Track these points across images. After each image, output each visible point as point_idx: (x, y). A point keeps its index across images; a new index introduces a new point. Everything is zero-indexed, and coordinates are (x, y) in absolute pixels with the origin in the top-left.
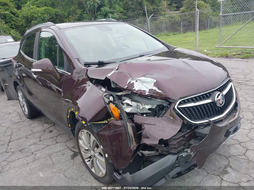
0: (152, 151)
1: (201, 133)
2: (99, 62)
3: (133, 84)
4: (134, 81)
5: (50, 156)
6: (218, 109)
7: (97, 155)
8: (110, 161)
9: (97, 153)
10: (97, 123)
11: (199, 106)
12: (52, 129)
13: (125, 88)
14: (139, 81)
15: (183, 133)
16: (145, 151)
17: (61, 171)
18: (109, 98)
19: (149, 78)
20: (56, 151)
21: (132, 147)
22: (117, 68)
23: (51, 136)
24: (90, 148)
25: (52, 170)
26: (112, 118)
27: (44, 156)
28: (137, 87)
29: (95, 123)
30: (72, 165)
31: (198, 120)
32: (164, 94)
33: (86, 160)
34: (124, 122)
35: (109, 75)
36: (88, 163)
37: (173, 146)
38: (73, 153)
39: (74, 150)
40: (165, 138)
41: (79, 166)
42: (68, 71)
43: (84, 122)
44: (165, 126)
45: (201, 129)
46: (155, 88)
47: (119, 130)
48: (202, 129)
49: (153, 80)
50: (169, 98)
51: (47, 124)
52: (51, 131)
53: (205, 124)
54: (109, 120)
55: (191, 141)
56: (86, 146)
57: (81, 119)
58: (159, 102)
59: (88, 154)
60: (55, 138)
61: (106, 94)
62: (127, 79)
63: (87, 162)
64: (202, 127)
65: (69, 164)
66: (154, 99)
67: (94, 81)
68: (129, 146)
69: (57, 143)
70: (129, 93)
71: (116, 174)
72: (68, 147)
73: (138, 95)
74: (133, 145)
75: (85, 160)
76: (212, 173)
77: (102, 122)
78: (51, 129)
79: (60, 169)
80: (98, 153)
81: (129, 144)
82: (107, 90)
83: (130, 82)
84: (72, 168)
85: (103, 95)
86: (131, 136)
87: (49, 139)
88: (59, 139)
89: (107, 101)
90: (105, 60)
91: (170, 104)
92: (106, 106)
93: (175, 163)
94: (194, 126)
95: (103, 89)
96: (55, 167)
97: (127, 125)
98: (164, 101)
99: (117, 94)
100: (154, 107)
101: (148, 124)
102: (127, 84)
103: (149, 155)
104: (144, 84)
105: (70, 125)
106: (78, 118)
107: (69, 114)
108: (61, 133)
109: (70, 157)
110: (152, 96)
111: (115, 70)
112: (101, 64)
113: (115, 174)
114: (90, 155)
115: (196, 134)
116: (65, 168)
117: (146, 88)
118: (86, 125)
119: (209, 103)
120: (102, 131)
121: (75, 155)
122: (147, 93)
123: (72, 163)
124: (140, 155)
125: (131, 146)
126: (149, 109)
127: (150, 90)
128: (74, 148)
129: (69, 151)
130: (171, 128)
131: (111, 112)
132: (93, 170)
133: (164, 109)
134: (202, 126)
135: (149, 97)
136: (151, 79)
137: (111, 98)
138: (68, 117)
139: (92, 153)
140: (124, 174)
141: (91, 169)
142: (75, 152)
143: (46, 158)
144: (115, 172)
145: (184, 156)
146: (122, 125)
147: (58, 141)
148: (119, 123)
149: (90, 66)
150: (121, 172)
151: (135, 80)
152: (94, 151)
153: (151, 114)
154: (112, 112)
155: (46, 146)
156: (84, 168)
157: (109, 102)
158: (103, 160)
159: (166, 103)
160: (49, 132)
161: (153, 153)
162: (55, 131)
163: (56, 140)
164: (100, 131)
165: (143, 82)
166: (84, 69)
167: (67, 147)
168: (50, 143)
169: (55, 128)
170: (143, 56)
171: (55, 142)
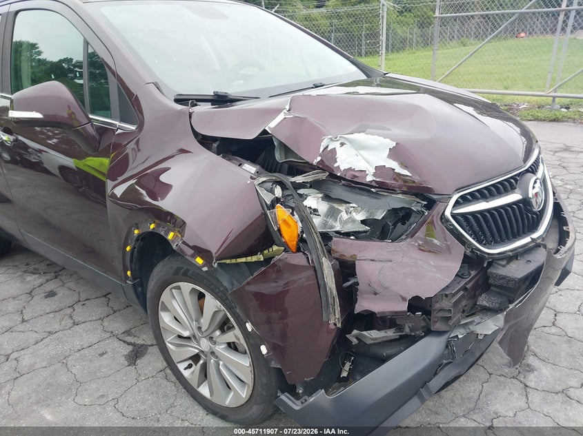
0: (387, 331)
1: (504, 278)
2: (216, 95)
3: (334, 150)
4: (336, 145)
5: (63, 360)
6: (532, 217)
7: (220, 349)
8: (274, 364)
9: (221, 344)
10: (233, 261)
11: (496, 209)
12: (53, 287)
13: (315, 162)
14: (348, 145)
15: (462, 278)
16: (368, 332)
17: (105, 400)
18: (272, 191)
19: (376, 137)
20: (79, 347)
21: (332, 322)
22: (288, 108)
23: (54, 307)
24: (198, 334)
25: (78, 400)
26: (275, 248)
27: (44, 364)
28: (345, 160)
29: (228, 261)
30: (135, 381)
31: (493, 246)
32: (417, 178)
33: (181, 367)
34: (314, 257)
35: (273, 124)
36: (186, 374)
37: (440, 314)
38: (131, 348)
39: (130, 339)
40: (424, 296)
41: (154, 383)
42: (122, 120)
43: (199, 261)
44: (420, 262)
45: (500, 267)
46: (393, 164)
47: (300, 279)
48: (504, 266)
49: (388, 140)
50: (430, 190)
51: (37, 276)
52: (51, 294)
53: (510, 253)
54: (266, 252)
55: (480, 298)
56: (185, 328)
57: (189, 252)
58: (398, 201)
59: (190, 349)
60: (69, 311)
61: (265, 179)
62: (320, 136)
63: (185, 369)
64: (503, 263)
65: (126, 380)
66: (386, 194)
67: (215, 145)
68: (325, 319)
69: (75, 324)
70: (323, 176)
71: (286, 396)
72: (112, 332)
73: (344, 185)
74: (335, 318)
75: (179, 366)
76: (499, 373)
77: (249, 259)
78: (50, 286)
79: (102, 396)
80: (225, 345)
81: (324, 315)
82: (263, 170)
83: (327, 147)
84: (137, 389)
85: (256, 182)
86: (331, 292)
87: (51, 315)
88: (80, 313)
89: (268, 198)
90: (231, 90)
91: (431, 204)
92: (265, 214)
93: (442, 356)
94: (487, 259)
95: (250, 168)
96: (86, 390)
97: (321, 265)
98: (414, 198)
99: (293, 179)
100: (380, 215)
101: (372, 260)
102: (321, 150)
103: (374, 342)
104: (361, 152)
105: (129, 273)
106: (181, 250)
107: (132, 241)
108: (83, 296)
109: (123, 361)
110: (382, 186)
111: (285, 111)
112: (221, 100)
113: (283, 397)
114: (197, 351)
115: (491, 281)
116: (115, 390)
117: (368, 163)
118: (205, 269)
119: (516, 203)
120: (254, 281)
121: (137, 352)
122: (369, 178)
123: (134, 375)
124: (355, 341)
125: (329, 319)
126: (363, 222)
127: (380, 170)
128: (129, 335)
129: (116, 344)
130: (436, 267)
131: (276, 229)
132: (204, 390)
133: (412, 220)
134: (502, 259)
135: (374, 187)
136: (381, 139)
137: (278, 191)
138: (128, 249)
139: (205, 344)
140: (310, 395)
141: (198, 387)
142: (134, 345)
143: (53, 368)
144: (283, 392)
145: (460, 336)
146: (307, 264)
147: (76, 318)
148: (299, 259)
149: (196, 105)
150: (301, 391)
151: (339, 142)
152: (211, 339)
153: (368, 233)
154: (279, 230)
155: (45, 335)
156: (171, 387)
157: (272, 202)
158: (245, 362)
159: (418, 202)
160: (46, 297)
161: (390, 333)
162: (62, 292)
163: (71, 317)
164: (248, 283)
165: (359, 147)
166: (181, 112)
167: (108, 335)
168: (57, 327)
169: (61, 283)
170: (322, 86)
171: (69, 322)
